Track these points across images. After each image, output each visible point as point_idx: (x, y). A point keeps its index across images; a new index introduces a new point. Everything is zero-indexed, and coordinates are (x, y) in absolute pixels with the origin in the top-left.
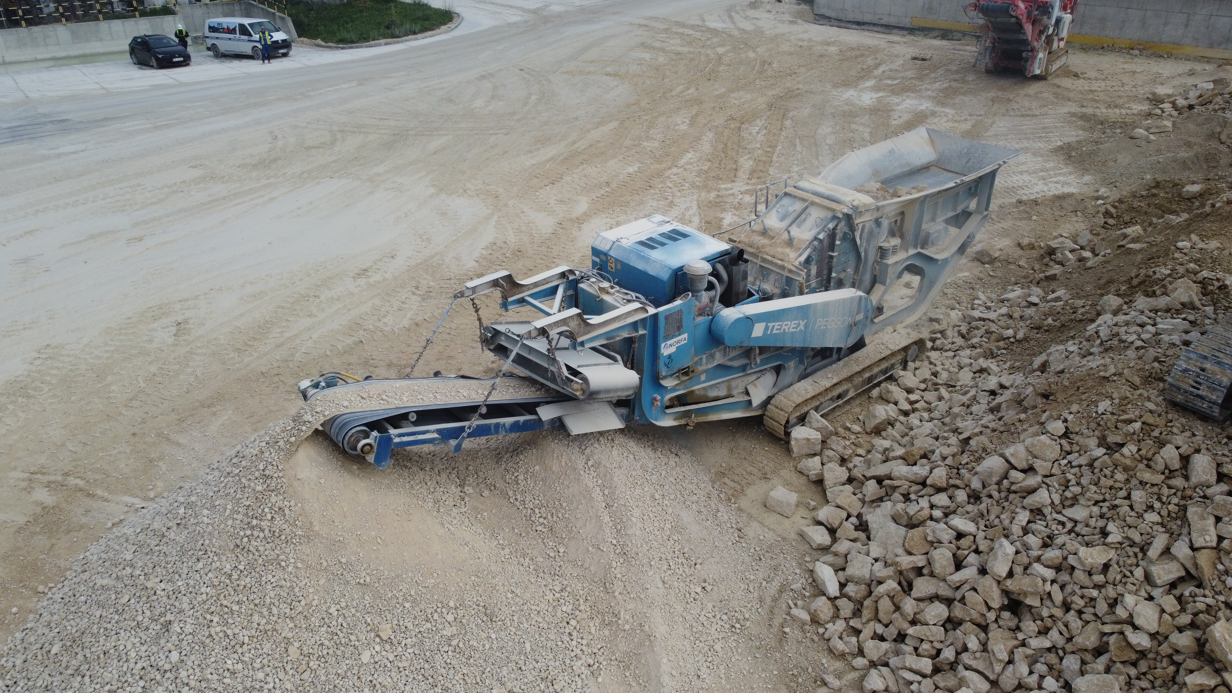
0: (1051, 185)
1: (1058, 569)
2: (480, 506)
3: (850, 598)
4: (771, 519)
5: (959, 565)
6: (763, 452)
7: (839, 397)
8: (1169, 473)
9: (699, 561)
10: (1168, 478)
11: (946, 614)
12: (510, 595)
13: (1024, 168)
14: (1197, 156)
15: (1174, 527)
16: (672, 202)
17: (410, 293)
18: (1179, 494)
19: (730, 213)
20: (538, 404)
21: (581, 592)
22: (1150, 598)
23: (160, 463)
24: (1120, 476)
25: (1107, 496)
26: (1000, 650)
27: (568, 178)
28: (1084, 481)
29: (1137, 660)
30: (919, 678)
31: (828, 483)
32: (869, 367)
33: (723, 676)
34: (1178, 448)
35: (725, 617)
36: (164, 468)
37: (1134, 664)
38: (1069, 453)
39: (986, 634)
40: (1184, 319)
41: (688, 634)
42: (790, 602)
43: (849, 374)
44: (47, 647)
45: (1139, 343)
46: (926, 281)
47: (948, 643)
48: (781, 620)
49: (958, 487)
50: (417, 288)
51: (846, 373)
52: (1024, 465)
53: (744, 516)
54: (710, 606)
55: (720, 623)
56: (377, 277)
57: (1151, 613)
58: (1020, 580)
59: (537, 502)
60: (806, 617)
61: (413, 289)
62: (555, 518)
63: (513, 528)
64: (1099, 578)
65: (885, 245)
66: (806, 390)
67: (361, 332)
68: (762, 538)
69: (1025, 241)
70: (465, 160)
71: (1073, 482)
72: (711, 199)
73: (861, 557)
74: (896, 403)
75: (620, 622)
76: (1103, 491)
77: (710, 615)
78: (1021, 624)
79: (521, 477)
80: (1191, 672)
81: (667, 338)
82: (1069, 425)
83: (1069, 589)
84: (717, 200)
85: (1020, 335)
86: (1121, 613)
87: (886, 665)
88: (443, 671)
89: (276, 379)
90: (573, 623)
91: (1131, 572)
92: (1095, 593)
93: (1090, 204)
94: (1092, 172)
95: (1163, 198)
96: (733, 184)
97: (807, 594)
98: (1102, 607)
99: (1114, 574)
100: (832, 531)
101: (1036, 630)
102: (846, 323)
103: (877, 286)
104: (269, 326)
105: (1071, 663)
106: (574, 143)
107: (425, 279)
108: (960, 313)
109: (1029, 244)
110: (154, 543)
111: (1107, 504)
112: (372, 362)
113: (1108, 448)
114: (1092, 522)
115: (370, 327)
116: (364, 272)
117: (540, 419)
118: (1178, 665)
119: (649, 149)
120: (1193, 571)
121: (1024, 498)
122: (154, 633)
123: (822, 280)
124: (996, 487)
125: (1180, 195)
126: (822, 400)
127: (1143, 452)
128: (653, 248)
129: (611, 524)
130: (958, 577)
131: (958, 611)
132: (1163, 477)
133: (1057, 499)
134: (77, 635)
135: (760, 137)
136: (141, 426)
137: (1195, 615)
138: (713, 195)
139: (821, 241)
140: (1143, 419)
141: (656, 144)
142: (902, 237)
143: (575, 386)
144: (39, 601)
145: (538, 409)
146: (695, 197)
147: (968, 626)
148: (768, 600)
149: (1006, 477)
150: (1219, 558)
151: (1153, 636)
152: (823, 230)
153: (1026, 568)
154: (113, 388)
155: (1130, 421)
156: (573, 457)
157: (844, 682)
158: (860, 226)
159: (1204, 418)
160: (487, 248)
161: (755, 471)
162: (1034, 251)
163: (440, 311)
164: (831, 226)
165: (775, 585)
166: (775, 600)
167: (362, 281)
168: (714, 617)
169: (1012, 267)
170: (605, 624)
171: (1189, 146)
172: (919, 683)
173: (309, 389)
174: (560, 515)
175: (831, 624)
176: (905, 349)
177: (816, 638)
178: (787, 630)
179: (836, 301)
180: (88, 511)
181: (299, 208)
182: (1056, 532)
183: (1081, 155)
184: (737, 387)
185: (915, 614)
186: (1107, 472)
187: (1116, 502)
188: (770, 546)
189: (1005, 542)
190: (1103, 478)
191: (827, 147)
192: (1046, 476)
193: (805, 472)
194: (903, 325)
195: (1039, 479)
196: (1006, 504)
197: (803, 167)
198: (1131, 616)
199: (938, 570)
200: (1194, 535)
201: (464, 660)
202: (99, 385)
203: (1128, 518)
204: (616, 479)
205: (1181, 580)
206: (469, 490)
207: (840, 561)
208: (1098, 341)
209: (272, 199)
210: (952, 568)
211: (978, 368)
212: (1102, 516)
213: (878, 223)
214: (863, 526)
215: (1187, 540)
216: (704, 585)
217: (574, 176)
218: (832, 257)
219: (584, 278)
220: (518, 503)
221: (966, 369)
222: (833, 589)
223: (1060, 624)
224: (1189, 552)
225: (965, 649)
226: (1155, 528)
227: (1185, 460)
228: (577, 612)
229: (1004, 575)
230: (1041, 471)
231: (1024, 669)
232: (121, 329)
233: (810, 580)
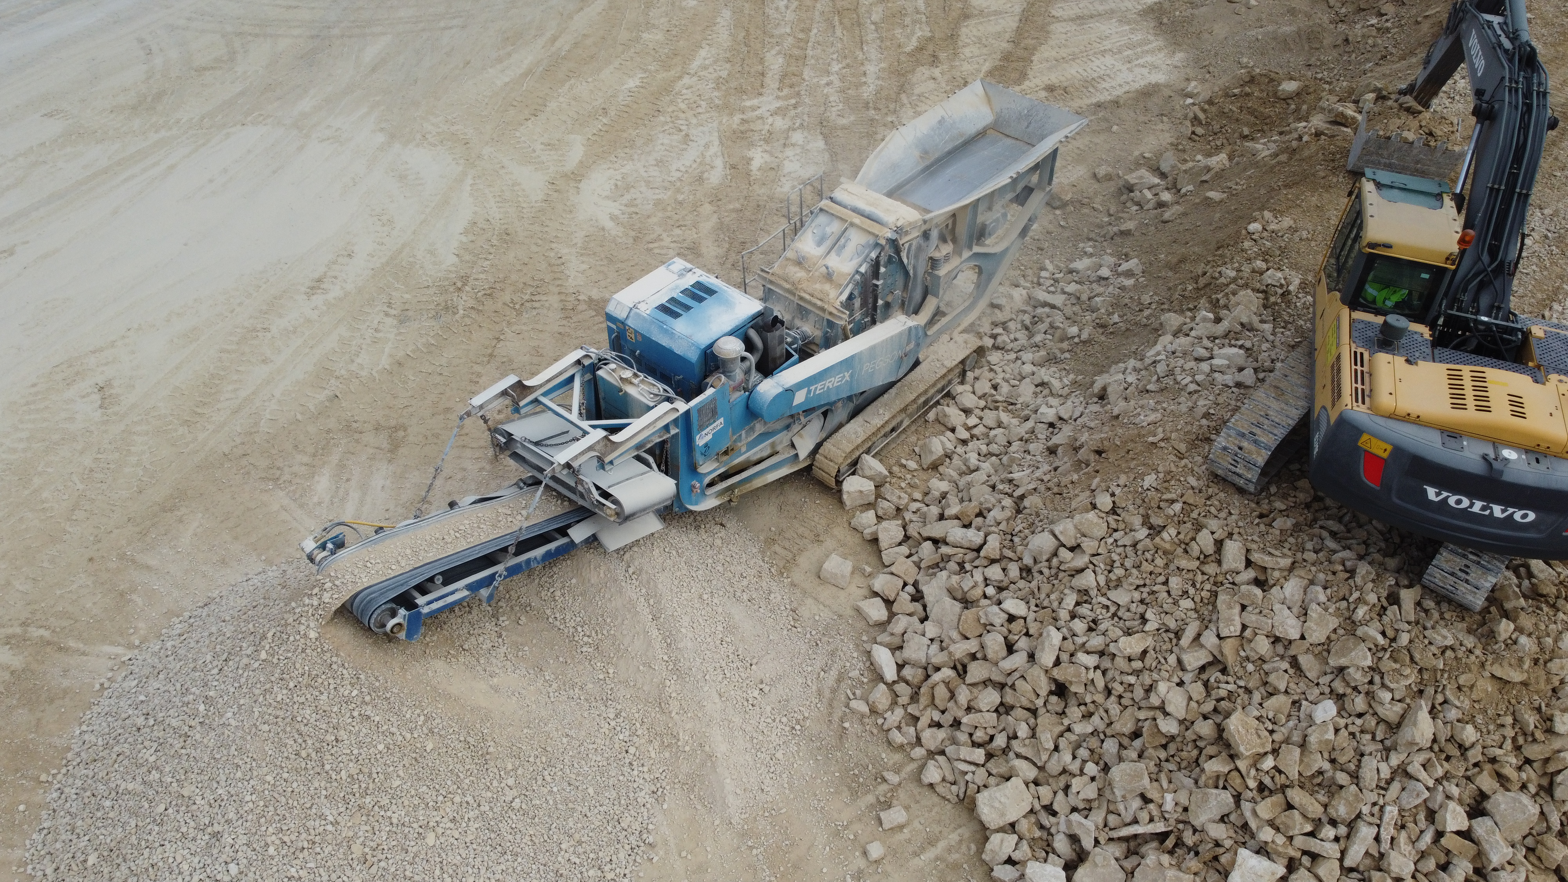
0: (1137, 70)
1: (1102, 654)
2: (520, 640)
3: (907, 682)
4: (825, 593)
5: (1010, 648)
6: (813, 506)
7: (893, 430)
8: (1204, 558)
9: (755, 661)
10: (1202, 563)
11: (998, 701)
12: (565, 740)
13: (1107, 45)
14: (1298, 33)
15: (1206, 613)
16: (687, 135)
17: (382, 314)
18: (1212, 580)
19: (760, 149)
20: (569, 526)
21: (636, 715)
22: (1181, 684)
23: (134, 597)
24: (1160, 562)
25: (1148, 582)
26: (1047, 740)
27: (553, 105)
28: (1128, 563)
29: (1167, 743)
30: (972, 768)
31: (883, 544)
32: (926, 392)
33: (786, 785)
34: (1213, 533)
35: (784, 720)
36: (139, 601)
37: (1165, 747)
38: (1116, 530)
39: (1036, 719)
40: (1241, 347)
41: (749, 746)
42: (849, 692)
43: (902, 406)
44: (80, 857)
45: (1193, 387)
46: (984, 276)
47: (1001, 728)
48: (840, 714)
49: (1011, 560)
50: (390, 305)
51: (899, 405)
52: (1071, 543)
53: (797, 591)
54: (769, 709)
55: (781, 726)
56: (335, 292)
57: (1180, 700)
58: (1066, 668)
59: (578, 619)
60: (864, 708)
61: (386, 309)
62: (600, 636)
63: (558, 657)
64: (1137, 665)
65: (937, 255)
66: (856, 433)
67: (333, 381)
68: (817, 618)
69: (1102, 171)
70: (416, 81)
71: (1117, 564)
72: (735, 126)
73: (917, 638)
74: (953, 430)
75: (680, 743)
76: (1144, 576)
77: (769, 720)
78: (1067, 710)
79: (558, 593)
80: (1211, 757)
81: (702, 428)
82: (1116, 499)
83: (1110, 674)
84: (742, 128)
85: (1085, 336)
86: (1155, 700)
87: (942, 753)
88: (510, 837)
89: (244, 462)
90: (632, 750)
91: (1165, 659)
92: (1132, 679)
93: (1178, 102)
94: (1185, 47)
95: (1257, 98)
96: (761, 99)
97: (865, 680)
98: (1139, 693)
99: (1149, 660)
100: (889, 603)
101: (1080, 715)
102: (896, 357)
103: (929, 297)
104: (217, 382)
105: (1111, 746)
106: (554, 39)
107: (396, 289)
108: (1024, 292)
109: (1106, 175)
110: (180, 745)
111: (1147, 589)
112: (355, 425)
113: (1151, 527)
114: (1133, 607)
115: (343, 372)
116: (316, 286)
117: (572, 541)
118: (1201, 750)
119: (651, 46)
120: (1219, 657)
121: (1073, 576)
122: (203, 843)
123: (867, 311)
124: (1047, 564)
125: (1275, 94)
126: (875, 439)
127: (1181, 536)
128: (676, 315)
129: (660, 637)
130: (1008, 664)
131: (1009, 699)
132: (1198, 563)
133: (1102, 580)
134: (113, 844)
135: (790, 16)
136: (96, 547)
137: (1219, 700)
138: (737, 118)
139: (862, 275)
140: (1184, 499)
141: (660, 36)
142: (954, 241)
143: (609, 512)
144: (45, 792)
145: (569, 531)
146: (715, 124)
147: (1019, 712)
148: (827, 693)
149: (1055, 554)
150: (1242, 645)
151: (1181, 722)
152: (865, 260)
153: (1072, 655)
154: (45, 494)
155: (1173, 501)
156: (612, 567)
157: (903, 775)
158: (906, 246)
159: (1241, 491)
160: (466, 232)
161: (807, 533)
162: (1112, 183)
163: (424, 340)
164: (873, 255)
165: (834, 673)
166: (834, 691)
167: (318, 299)
168: (774, 721)
169: (1086, 211)
170: (664, 746)
171: (1292, 15)
172: (973, 773)
173: (316, 552)
174: (605, 632)
175: (890, 713)
176: (963, 362)
177: (875, 731)
178: (846, 725)
179: (883, 342)
180: (66, 671)
181: (211, 181)
182: (1100, 617)
183: (1173, 22)
184: (781, 442)
185: (969, 701)
186: (1148, 556)
187: (1155, 588)
188: (827, 627)
189: (1052, 630)
190: (1144, 563)
191: (873, 27)
192: (1094, 555)
193: (860, 529)
194: (960, 329)
195: (1086, 559)
196: (1055, 582)
197: (844, 64)
198: (1163, 702)
199: (990, 655)
200: (1221, 625)
201: (529, 821)
202: (26, 492)
203: (1165, 605)
204: (660, 586)
205: (1210, 664)
206: (505, 621)
207: (897, 641)
208: (1155, 378)
209: (172, 167)
210: (1004, 652)
211: (1039, 381)
212: (1142, 601)
213: (926, 235)
214: (918, 597)
215: (1214, 629)
216: (761, 686)
217: (561, 99)
218: (877, 286)
219: (603, 361)
220: (558, 623)
221: (1027, 380)
222: (890, 674)
223: (1101, 710)
224: (1215, 640)
225: (1015, 737)
226: (1189, 613)
227: (1219, 544)
228: (635, 739)
229: (1051, 665)
230: (1089, 551)
231: (1068, 758)
232: (28, 403)
233: (868, 664)
